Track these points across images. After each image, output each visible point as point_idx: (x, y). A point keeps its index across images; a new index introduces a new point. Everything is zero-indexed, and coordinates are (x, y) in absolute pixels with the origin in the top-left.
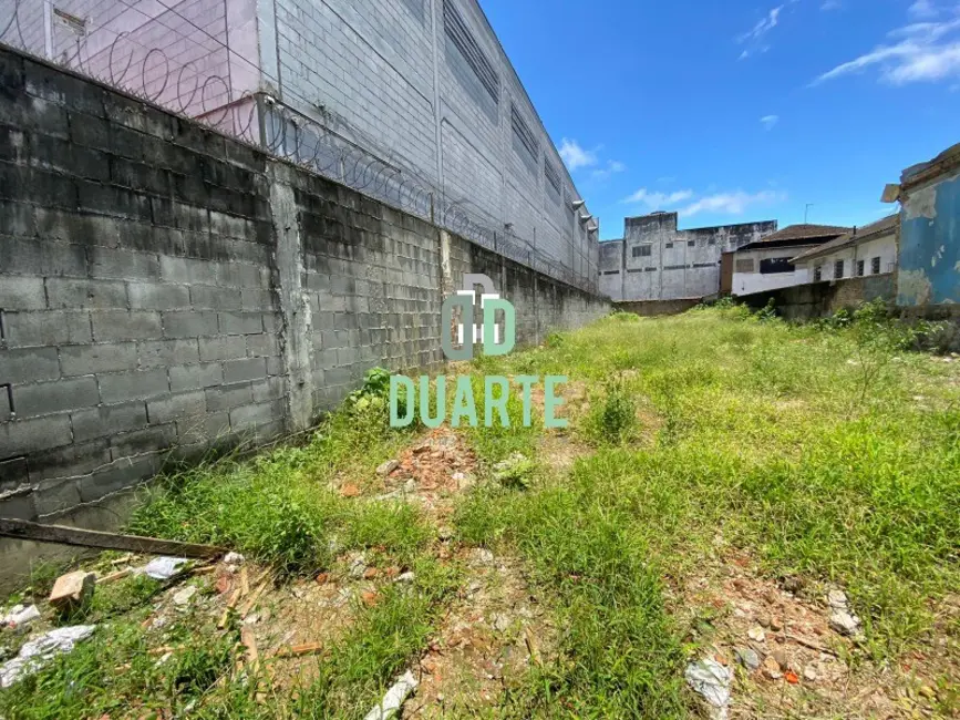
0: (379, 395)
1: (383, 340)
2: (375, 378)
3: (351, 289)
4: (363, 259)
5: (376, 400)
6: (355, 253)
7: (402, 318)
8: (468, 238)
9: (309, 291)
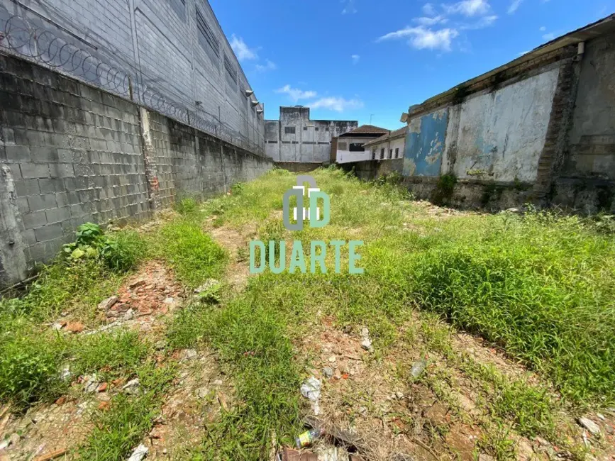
0: (95, 247)
1: (91, 198)
2: (86, 232)
3: (54, 158)
4: (63, 131)
5: (90, 250)
6: (55, 126)
7: (109, 180)
8: (165, 114)
9: (9, 161)
